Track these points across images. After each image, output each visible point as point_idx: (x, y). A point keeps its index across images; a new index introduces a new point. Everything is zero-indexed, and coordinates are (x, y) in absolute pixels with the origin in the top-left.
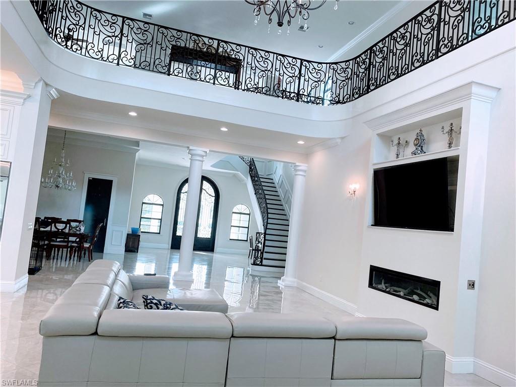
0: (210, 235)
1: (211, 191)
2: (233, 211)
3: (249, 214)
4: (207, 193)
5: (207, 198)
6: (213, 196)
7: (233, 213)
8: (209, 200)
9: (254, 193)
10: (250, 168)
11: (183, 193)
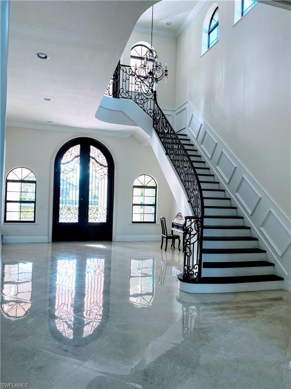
0: (106, 219)
1: (102, 159)
2: (134, 185)
3: (155, 188)
4: (97, 162)
5: (97, 168)
6: (105, 166)
7: (135, 187)
8: (101, 171)
9: (163, 152)
10: (154, 120)
11: (64, 164)
